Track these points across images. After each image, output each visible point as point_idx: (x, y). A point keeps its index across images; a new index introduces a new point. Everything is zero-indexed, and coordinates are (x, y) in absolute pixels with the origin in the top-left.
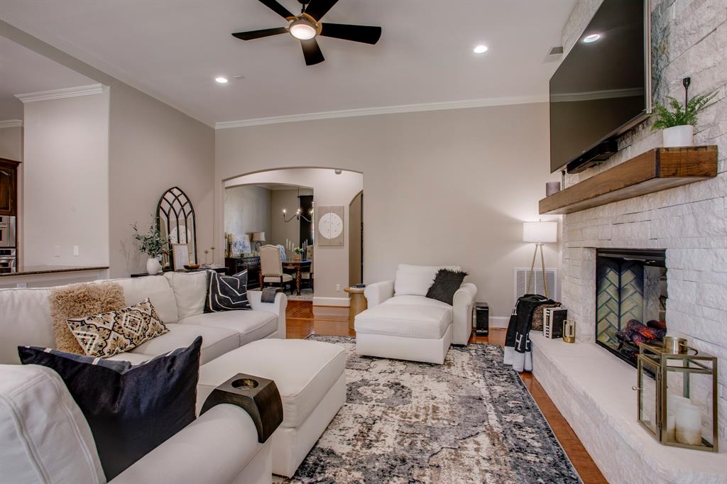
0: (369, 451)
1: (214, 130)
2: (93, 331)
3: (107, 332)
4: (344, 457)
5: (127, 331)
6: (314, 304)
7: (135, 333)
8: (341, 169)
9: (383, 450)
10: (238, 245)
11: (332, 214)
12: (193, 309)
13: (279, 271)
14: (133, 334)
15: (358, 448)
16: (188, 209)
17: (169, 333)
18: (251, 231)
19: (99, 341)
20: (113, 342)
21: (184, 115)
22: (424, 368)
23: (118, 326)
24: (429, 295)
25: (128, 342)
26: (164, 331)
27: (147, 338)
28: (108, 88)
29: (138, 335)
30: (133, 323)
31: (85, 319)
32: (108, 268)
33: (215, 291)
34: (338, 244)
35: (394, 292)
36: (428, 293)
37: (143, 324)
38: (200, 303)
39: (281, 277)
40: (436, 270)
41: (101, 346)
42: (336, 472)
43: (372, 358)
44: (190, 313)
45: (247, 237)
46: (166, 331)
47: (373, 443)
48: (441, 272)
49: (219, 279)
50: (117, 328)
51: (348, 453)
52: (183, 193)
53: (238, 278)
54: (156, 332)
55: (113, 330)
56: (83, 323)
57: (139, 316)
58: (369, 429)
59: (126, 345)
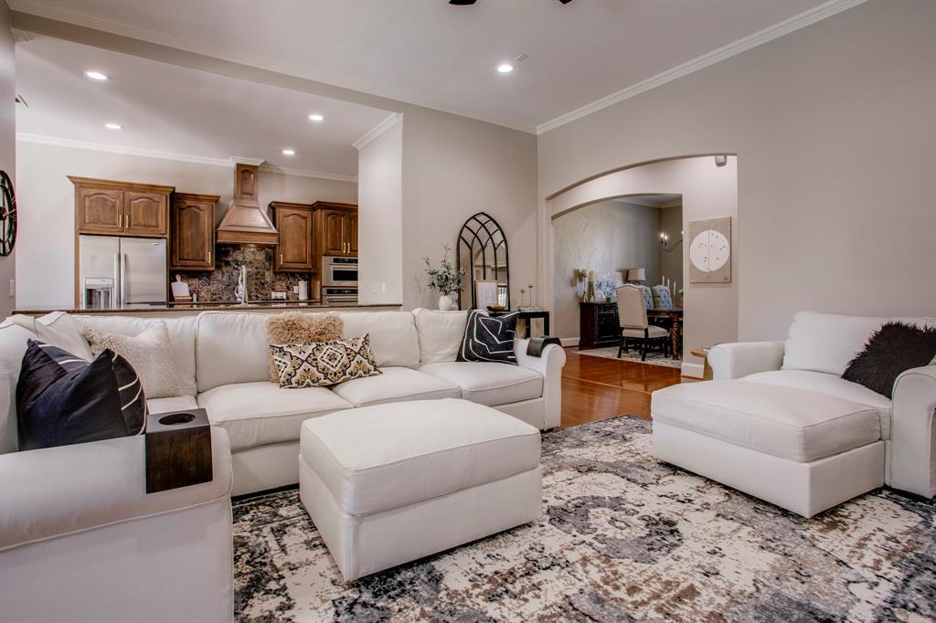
0: (483, 604)
1: (536, 136)
2: (286, 359)
3: (299, 362)
4: (443, 594)
5: (322, 364)
6: (682, 374)
7: (332, 369)
8: (725, 155)
9: (505, 614)
10: (604, 286)
11: (712, 231)
12: (440, 355)
13: (642, 321)
14: (329, 369)
15: (477, 591)
16: (498, 238)
17: (381, 375)
18: (626, 268)
19: (290, 369)
20: (303, 373)
21: (494, 126)
22: (763, 512)
23: (313, 357)
24: (849, 375)
25: (322, 376)
26: (372, 372)
27: (348, 376)
28: (402, 114)
29: (335, 370)
30: (332, 358)
31: (285, 346)
32: (401, 305)
33: (470, 335)
34: (723, 280)
35: (781, 364)
36: (848, 371)
37: (345, 360)
38: (453, 348)
39: (646, 330)
40: (876, 325)
41: (290, 375)
42: (406, 607)
43: (674, 469)
44: (436, 358)
45: (619, 275)
46: (376, 372)
47: (505, 596)
48: (887, 328)
49: (477, 320)
50: (312, 360)
51: (456, 592)
52: (491, 219)
53: (502, 320)
54: (361, 372)
55: (306, 360)
56: (281, 349)
57: (342, 350)
58: (528, 574)
59: (319, 379)
